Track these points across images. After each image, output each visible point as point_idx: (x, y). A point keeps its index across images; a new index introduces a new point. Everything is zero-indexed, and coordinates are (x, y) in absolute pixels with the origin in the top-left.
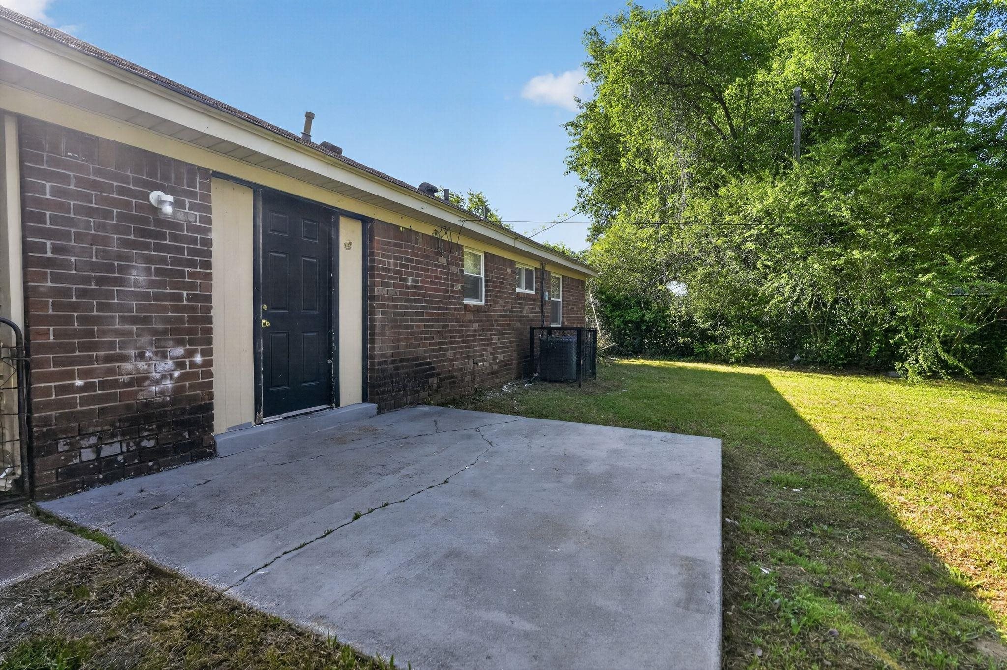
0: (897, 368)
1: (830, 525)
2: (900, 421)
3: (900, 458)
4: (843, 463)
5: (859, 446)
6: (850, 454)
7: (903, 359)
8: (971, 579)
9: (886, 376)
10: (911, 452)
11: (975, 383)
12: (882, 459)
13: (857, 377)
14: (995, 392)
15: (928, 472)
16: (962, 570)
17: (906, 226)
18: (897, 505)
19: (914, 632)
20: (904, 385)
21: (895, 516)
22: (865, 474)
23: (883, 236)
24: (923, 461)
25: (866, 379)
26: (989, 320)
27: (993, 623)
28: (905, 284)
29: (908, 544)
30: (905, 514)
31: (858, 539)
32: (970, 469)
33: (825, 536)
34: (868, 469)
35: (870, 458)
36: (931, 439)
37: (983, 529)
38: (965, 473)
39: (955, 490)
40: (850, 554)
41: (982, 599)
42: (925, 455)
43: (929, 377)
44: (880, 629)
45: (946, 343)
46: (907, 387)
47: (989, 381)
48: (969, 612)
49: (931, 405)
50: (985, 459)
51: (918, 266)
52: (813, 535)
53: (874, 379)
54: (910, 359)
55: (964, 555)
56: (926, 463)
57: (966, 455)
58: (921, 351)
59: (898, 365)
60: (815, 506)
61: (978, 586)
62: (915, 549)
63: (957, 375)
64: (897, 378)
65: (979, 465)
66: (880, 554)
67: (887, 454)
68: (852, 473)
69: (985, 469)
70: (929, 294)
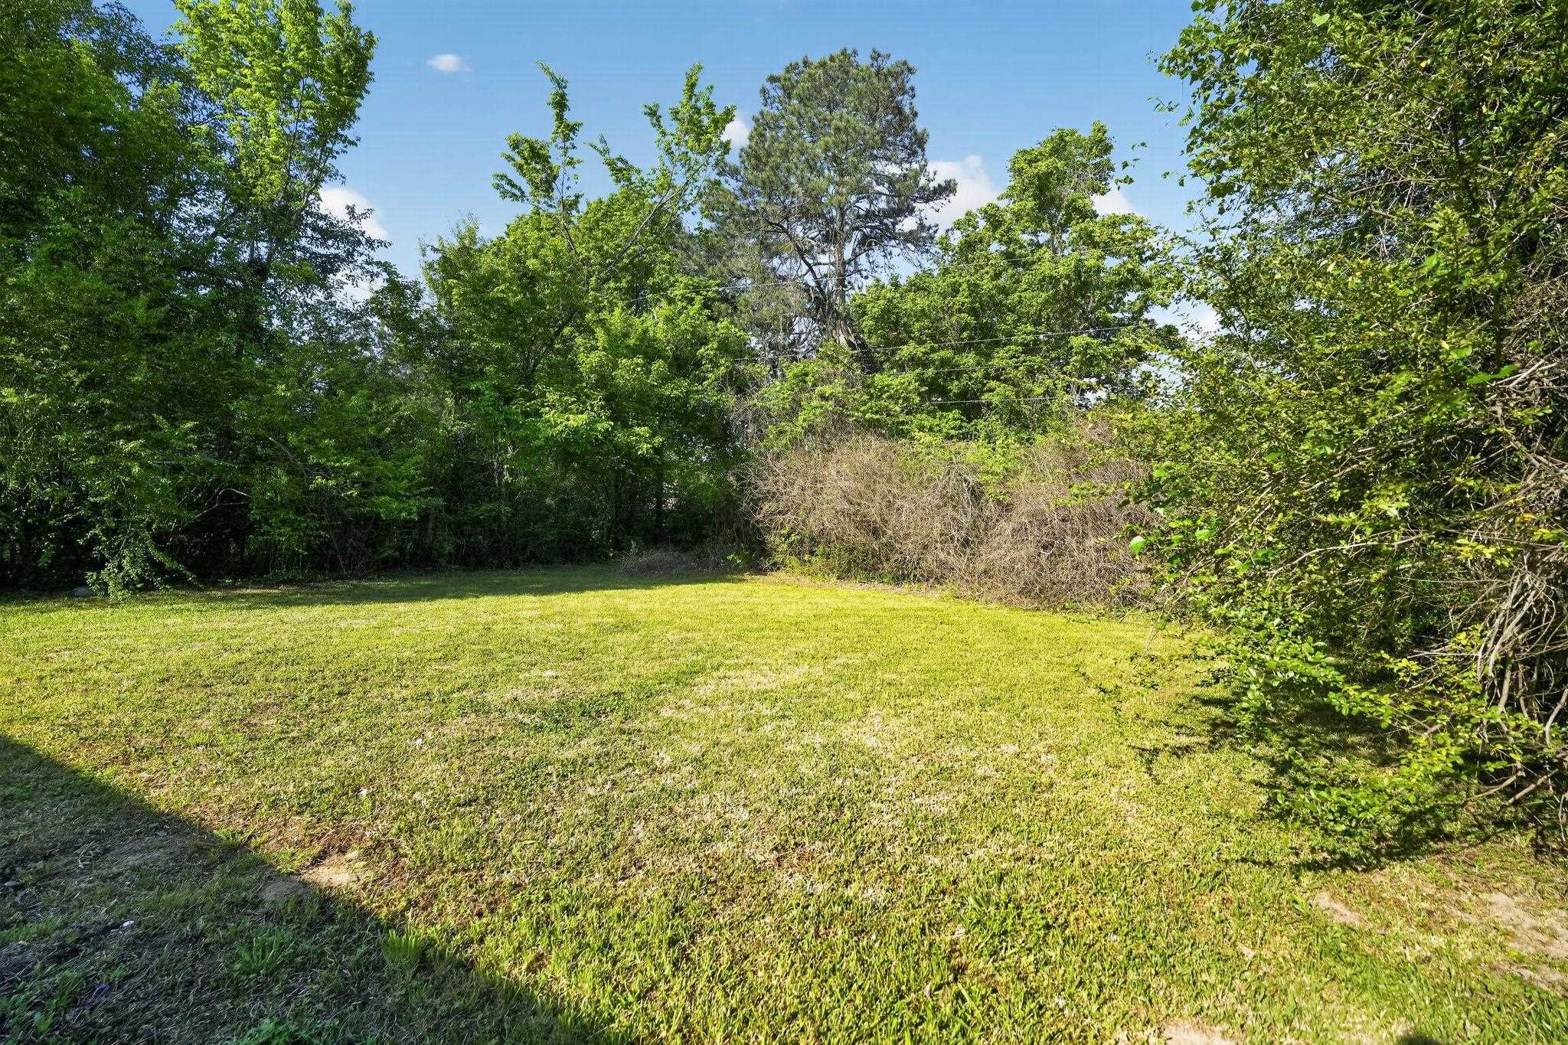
0: (89, 581)
1: (46, 858)
2: (113, 666)
3: (126, 720)
4: (40, 756)
5: (59, 721)
6: (47, 738)
7: (99, 565)
8: (242, 833)
9: (71, 596)
10: (141, 707)
11: (200, 590)
12: (100, 730)
13: (18, 605)
14: (223, 599)
15: (168, 726)
16: (231, 828)
17: (96, 363)
18: (141, 785)
19: (201, 923)
20: (103, 607)
21: (142, 801)
22: (81, 761)
23: (58, 372)
24: (158, 715)
25: (38, 606)
26: (211, 505)
27: (271, 866)
28: (99, 453)
29: (166, 830)
30: (154, 793)
31: (97, 856)
32: (216, 707)
33: (42, 876)
34: (84, 752)
35: (82, 734)
36: (162, 681)
37: (245, 773)
38: (211, 714)
39: (205, 738)
40: (90, 882)
41: (256, 848)
42: (159, 705)
43: (140, 589)
44: (161, 946)
45: (159, 539)
46: (110, 610)
47: (215, 585)
48: (247, 868)
49: (151, 632)
50: (231, 688)
51: (117, 427)
52: (21, 887)
53: (50, 605)
54: (110, 566)
55: (232, 810)
56: (164, 716)
57: (208, 690)
58: (126, 552)
59: (91, 576)
60: (12, 842)
61: (250, 837)
62: (176, 832)
63: (176, 581)
64: (90, 599)
65: (224, 699)
66: (133, 860)
67: (107, 722)
68: (60, 766)
69: (232, 701)
70: (136, 470)
